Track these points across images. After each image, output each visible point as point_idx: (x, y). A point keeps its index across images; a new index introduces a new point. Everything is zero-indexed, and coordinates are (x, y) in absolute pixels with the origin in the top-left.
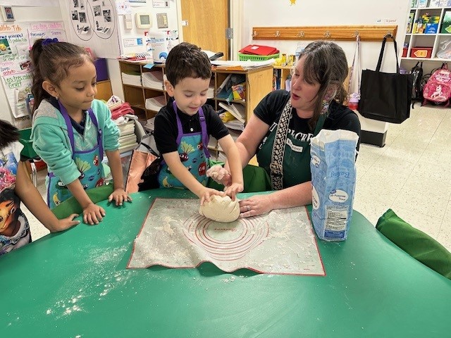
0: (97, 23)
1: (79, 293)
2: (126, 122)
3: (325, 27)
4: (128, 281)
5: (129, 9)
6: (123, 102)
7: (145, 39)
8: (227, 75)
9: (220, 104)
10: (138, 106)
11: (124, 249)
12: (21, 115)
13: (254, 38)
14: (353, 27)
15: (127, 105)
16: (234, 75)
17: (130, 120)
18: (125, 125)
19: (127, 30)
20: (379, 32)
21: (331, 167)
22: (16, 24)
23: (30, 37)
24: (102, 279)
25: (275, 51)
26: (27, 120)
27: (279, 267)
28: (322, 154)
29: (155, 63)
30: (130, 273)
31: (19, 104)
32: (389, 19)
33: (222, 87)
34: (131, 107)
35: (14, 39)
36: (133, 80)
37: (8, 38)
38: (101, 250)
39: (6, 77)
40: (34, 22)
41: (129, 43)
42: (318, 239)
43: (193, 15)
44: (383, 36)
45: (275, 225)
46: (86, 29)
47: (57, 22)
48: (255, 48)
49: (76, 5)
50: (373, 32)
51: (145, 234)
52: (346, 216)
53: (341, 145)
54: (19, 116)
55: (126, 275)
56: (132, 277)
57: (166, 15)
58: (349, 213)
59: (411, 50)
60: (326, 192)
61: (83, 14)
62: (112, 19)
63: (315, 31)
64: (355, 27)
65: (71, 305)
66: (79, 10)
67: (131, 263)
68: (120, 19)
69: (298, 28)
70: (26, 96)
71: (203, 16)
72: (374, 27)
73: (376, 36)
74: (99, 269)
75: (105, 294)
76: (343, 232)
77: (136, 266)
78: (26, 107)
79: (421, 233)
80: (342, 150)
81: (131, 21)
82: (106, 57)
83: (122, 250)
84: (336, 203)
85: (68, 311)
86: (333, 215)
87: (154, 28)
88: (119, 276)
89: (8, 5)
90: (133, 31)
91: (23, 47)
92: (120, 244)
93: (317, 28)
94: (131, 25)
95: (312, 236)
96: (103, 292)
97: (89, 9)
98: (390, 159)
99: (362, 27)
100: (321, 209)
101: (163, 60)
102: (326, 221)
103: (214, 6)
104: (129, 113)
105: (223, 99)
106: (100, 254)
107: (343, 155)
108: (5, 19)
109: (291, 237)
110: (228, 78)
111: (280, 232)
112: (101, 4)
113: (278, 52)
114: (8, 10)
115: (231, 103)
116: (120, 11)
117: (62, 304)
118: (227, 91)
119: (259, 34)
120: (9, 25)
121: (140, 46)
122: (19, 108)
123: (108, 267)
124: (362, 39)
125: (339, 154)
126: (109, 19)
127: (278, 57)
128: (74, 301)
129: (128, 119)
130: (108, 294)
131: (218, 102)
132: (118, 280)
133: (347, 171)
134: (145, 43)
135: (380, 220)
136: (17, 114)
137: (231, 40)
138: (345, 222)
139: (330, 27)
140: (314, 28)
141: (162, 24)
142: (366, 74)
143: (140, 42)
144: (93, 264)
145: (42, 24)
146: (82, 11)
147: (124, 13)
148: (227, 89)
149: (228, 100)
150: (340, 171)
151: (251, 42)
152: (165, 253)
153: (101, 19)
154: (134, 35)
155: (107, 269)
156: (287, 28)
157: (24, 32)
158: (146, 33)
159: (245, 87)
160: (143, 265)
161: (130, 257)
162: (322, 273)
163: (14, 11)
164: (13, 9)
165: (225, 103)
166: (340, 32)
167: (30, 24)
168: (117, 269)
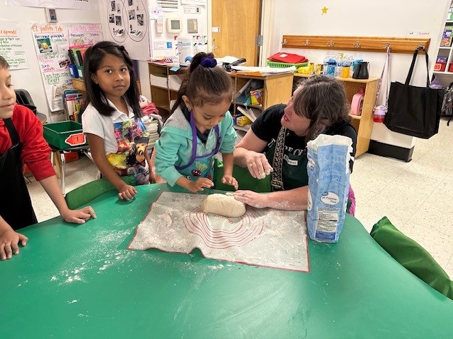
0: (131, 27)
1: (82, 266)
2: (150, 121)
3: (356, 38)
4: (126, 260)
5: (161, 14)
6: (150, 102)
7: (175, 43)
8: (248, 79)
9: (239, 108)
10: (163, 107)
11: (127, 233)
12: (57, 109)
13: (284, 46)
14: (384, 39)
15: (153, 105)
16: (254, 80)
17: (154, 119)
18: (149, 123)
19: (158, 34)
20: (412, 44)
21: (324, 170)
22: (58, 24)
23: (70, 37)
24: (104, 256)
25: (304, 60)
26: (62, 115)
27: (266, 260)
28: (315, 157)
29: (181, 66)
30: (129, 253)
31: (55, 99)
32: (422, 32)
33: (241, 91)
34: (157, 108)
35: (56, 38)
36: (160, 82)
37: (50, 38)
38: (107, 232)
39: (46, 74)
40: (75, 24)
41: (159, 46)
42: (309, 239)
43: (226, 22)
44: (414, 48)
45: (270, 223)
46: (121, 32)
47: (95, 24)
48: (283, 56)
49: (113, 9)
50: (404, 44)
51: (149, 220)
52: (337, 219)
53: (335, 150)
54: (55, 110)
55: (125, 255)
56: (130, 257)
57: (196, 20)
58: (340, 216)
59: (450, 64)
60: (318, 194)
61: (119, 18)
62: (145, 23)
63: (346, 41)
64: (387, 39)
65: (73, 275)
66: (116, 14)
67: (132, 244)
68: (152, 23)
69: (328, 37)
70: (63, 92)
71: (235, 22)
72: (406, 39)
73: (408, 48)
74: (102, 247)
75: (104, 269)
76: (334, 234)
77: (135, 248)
78: (62, 102)
79: (411, 242)
80: (335, 154)
81: (162, 25)
82: (137, 59)
83: (125, 233)
84: (327, 205)
85: (70, 280)
86: (324, 216)
87: (183, 33)
88: (119, 255)
89: (52, 7)
90: (163, 35)
91: (63, 46)
92: (124, 228)
93: (347, 38)
94: (162, 29)
95: (305, 236)
96: (102, 267)
97: (125, 13)
98: (414, 174)
99: (393, 39)
100: (313, 210)
101: (188, 63)
102: (317, 222)
103: (246, 13)
104: (154, 113)
105: (241, 103)
106: (106, 235)
107: (336, 159)
108: (49, 20)
109: (283, 235)
110: (248, 83)
111: (274, 230)
112: (136, 9)
113: (307, 61)
114: (52, 12)
115: (249, 107)
116: (152, 16)
117: (65, 273)
118: (245, 95)
119: (289, 42)
120: (53, 26)
121: (169, 50)
122: (56, 103)
123: (111, 246)
124: (392, 51)
125: (332, 158)
126: (141, 23)
127: (306, 65)
128: (77, 271)
129: (152, 118)
130: (107, 269)
131: (237, 105)
132: (118, 258)
133: (339, 174)
134: (174, 47)
135: (375, 227)
136: (53, 108)
137: (261, 47)
138: (336, 224)
139: (361, 38)
140: (344, 37)
141: (192, 29)
142: (395, 87)
143: (169, 45)
144: (98, 243)
145: (82, 26)
146: (118, 15)
147: (156, 17)
148: (246, 93)
149: (245, 104)
150: (333, 174)
151: (280, 49)
152: (163, 239)
153: (135, 22)
154: (164, 39)
155: (109, 248)
156: (317, 37)
157: (65, 32)
158: (175, 37)
159: (263, 92)
160: (142, 247)
161: (132, 240)
162: (307, 270)
163: (58, 13)
164: (57, 11)
165: (243, 107)
166: (370, 42)
167: (71, 25)
168: (118, 249)
